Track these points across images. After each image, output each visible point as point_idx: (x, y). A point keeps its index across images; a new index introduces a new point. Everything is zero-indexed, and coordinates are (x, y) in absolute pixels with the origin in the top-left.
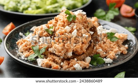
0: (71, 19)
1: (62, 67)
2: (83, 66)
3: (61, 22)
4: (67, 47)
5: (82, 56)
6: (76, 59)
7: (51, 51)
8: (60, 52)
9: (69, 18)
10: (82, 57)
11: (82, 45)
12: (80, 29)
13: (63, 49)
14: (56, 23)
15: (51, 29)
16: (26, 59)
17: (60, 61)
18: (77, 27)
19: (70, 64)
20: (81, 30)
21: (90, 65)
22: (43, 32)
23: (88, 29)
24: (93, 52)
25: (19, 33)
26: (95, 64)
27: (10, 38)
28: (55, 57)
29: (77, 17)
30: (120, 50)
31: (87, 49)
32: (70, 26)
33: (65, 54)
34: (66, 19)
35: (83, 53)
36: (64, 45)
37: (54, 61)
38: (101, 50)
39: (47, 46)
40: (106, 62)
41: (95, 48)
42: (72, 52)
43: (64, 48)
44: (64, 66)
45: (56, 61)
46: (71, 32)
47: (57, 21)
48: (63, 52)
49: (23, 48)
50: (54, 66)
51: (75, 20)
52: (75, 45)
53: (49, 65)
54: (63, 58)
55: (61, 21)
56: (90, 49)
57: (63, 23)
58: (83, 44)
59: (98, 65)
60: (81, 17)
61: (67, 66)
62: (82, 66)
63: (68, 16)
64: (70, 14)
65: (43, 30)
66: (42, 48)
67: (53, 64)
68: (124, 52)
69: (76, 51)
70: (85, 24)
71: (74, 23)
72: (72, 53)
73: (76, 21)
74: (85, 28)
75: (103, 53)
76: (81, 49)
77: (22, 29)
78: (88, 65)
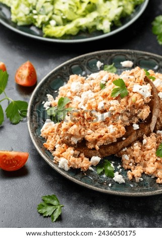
9: (116, 91)
22: (97, 84)
25: (98, 60)
27: (76, 63)
40: (114, 178)
58: (101, 139)
77: (110, 55)
78: (83, 168)
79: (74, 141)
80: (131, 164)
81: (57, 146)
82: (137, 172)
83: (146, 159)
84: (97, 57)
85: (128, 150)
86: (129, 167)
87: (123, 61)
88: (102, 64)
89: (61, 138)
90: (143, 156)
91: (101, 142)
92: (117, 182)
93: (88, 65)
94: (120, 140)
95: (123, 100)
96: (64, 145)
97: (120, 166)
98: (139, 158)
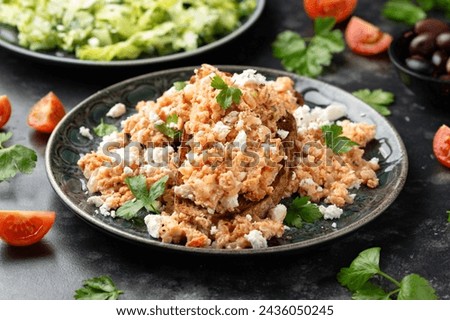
0: (229, 101)
1: (213, 238)
2: (269, 233)
3: (202, 109)
4: (225, 187)
5: (264, 203)
6: (249, 217)
7: (181, 192)
8: (208, 199)
9: (222, 98)
10: (264, 205)
11: (262, 173)
12: (254, 127)
13: (214, 192)
14: (186, 109)
15: (172, 125)
16: (113, 214)
17: (207, 222)
18: (245, 124)
19: (236, 231)
20: (255, 129)
21: (286, 227)
22: (152, 133)
23: (273, 124)
24: (290, 188)
26: (298, 222)
27: (58, 147)
28: (193, 212)
29: (243, 92)
30: (360, 177)
31: (274, 184)
32: (226, 120)
33: (219, 203)
34: (214, 102)
35: (267, 196)
36: (217, 180)
37: (191, 222)
38: (310, 181)
39: (167, 177)
40: (326, 217)
41: (294, 175)
42: (237, 196)
43: (218, 188)
44: (219, 236)
45: (198, 223)
46: (230, 138)
47: (190, 104)
48: (214, 198)
49: (102, 181)
50: (192, 238)
51: (238, 104)
52: (243, 174)
53: (180, 234)
54: (216, 212)
55: (202, 105)
56: (281, 181)
57: (206, 113)
58: (266, 173)
59: (307, 227)
60: (254, 93)
61: (227, 237)
62: (267, 235)
63: (218, 92)
64: (224, 87)
65: (150, 126)
66: (154, 181)
67: (190, 230)
68: (370, 181)
69: (248, 192)
70: (266, 112)
71: (236, 112)
72: (238, 199)
73: (243, 104)
74: (265, 123)
75: (316, 188)
76: (261, 184)
77: (85, 113)
79: (233, 202)
81: (213, 231)
85: (299, 173)
86: (321, 194)
88: (88, 129)
89: (206, 218)
91: (271, 177)
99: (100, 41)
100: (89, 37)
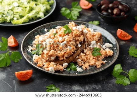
6: (54, 63)
11: (64, 53)
16: (31, 52)
18: (68, 40)
21: (64, 69)
22: (52, 35)
23: (78, 42)
24: (75, 60)
25: (45, 29)
30: (95, 63)
38: (80, 60)
40: (77, 71)
41: (77, 57)
60: (75, 33)
61: (47, 66)
62: (55, 70)
64: (68, 28)
69: (59, 57)
71: (68, 36)
77: (50, 25)
78: (61, 69)
79: (53, 58)
80: (82, 63)
81: (45, 64)
82: (87, 65)
83: (88, 59)
84: (44, 27)
85: (79, 57)
86: (82, 65)
87: (56, 27)
88: (47, 30)
89: (45, 60)
90: (87, 58)
91: (66, 55)
92: (79, 72)
93: (41, 31)
94: (74, 53)
95: (70, 34)
96: (48, 62)
97: (77, 65)
98: (85, 59)
99: (17, 18)
100: (13, 17)
